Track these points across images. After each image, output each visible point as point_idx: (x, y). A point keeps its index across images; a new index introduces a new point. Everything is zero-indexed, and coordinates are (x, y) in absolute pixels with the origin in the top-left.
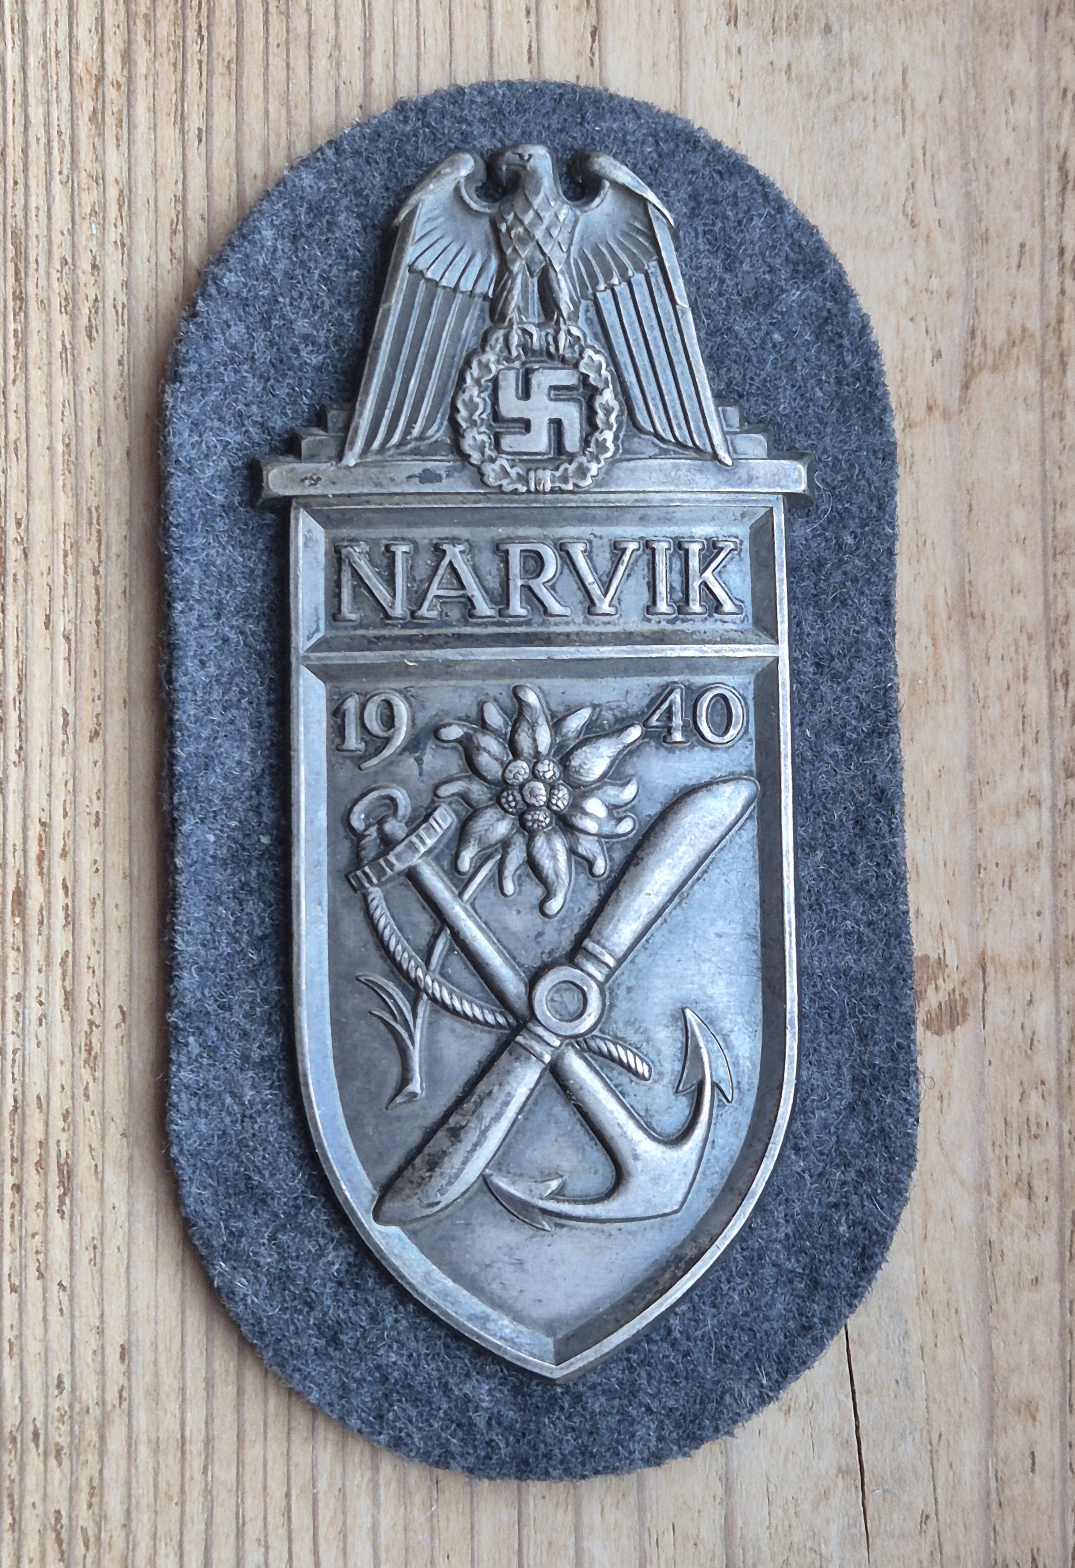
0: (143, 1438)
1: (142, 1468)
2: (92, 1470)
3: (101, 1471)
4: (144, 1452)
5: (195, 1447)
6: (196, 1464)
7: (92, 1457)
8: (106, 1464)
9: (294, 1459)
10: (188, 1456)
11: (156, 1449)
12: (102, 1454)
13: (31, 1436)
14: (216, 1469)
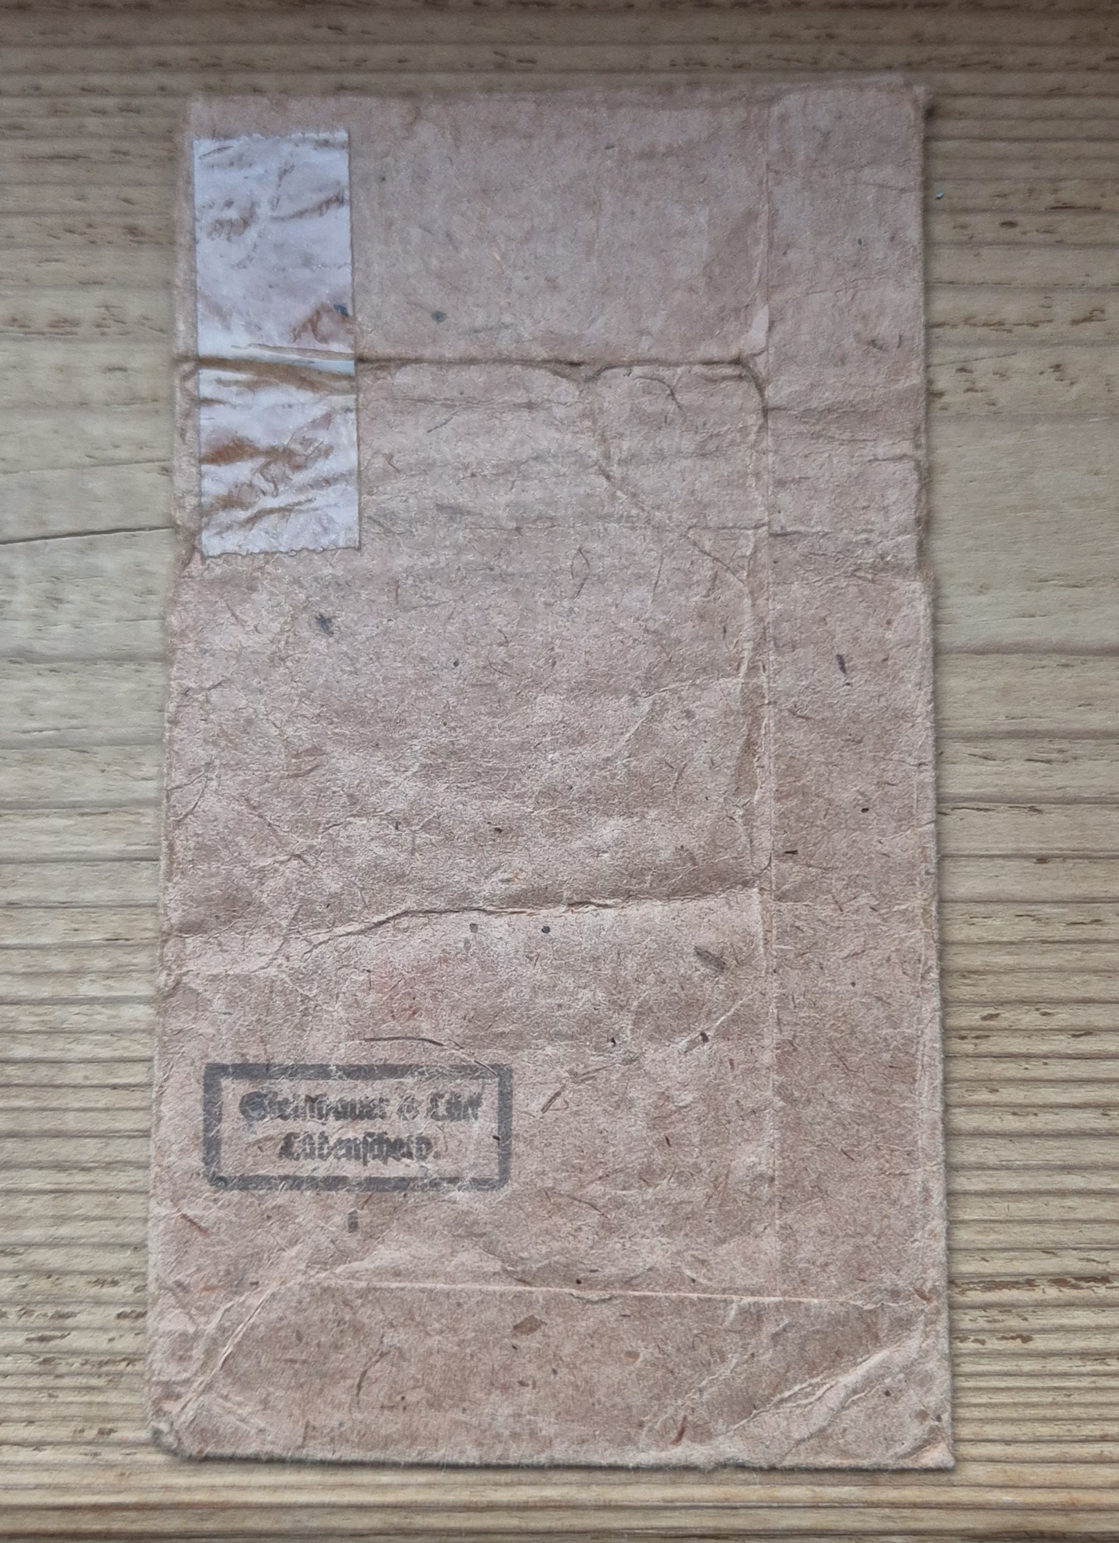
0: (52, 1231)
1: (80, 1232)
2: (79, 1282)
3: (82, 1273)
4: (65, 1231)
5: (63, 1179)
6: (79, 1178)
7: (68, 1283)
8: (75, 1268)
9: (80, 1081)
10: (71, 1187)
11: (62, 1220)
12: (64, 1273)
13: (43, 1344)
14: (85, 1158)
